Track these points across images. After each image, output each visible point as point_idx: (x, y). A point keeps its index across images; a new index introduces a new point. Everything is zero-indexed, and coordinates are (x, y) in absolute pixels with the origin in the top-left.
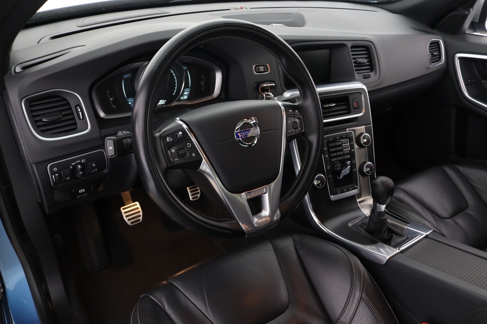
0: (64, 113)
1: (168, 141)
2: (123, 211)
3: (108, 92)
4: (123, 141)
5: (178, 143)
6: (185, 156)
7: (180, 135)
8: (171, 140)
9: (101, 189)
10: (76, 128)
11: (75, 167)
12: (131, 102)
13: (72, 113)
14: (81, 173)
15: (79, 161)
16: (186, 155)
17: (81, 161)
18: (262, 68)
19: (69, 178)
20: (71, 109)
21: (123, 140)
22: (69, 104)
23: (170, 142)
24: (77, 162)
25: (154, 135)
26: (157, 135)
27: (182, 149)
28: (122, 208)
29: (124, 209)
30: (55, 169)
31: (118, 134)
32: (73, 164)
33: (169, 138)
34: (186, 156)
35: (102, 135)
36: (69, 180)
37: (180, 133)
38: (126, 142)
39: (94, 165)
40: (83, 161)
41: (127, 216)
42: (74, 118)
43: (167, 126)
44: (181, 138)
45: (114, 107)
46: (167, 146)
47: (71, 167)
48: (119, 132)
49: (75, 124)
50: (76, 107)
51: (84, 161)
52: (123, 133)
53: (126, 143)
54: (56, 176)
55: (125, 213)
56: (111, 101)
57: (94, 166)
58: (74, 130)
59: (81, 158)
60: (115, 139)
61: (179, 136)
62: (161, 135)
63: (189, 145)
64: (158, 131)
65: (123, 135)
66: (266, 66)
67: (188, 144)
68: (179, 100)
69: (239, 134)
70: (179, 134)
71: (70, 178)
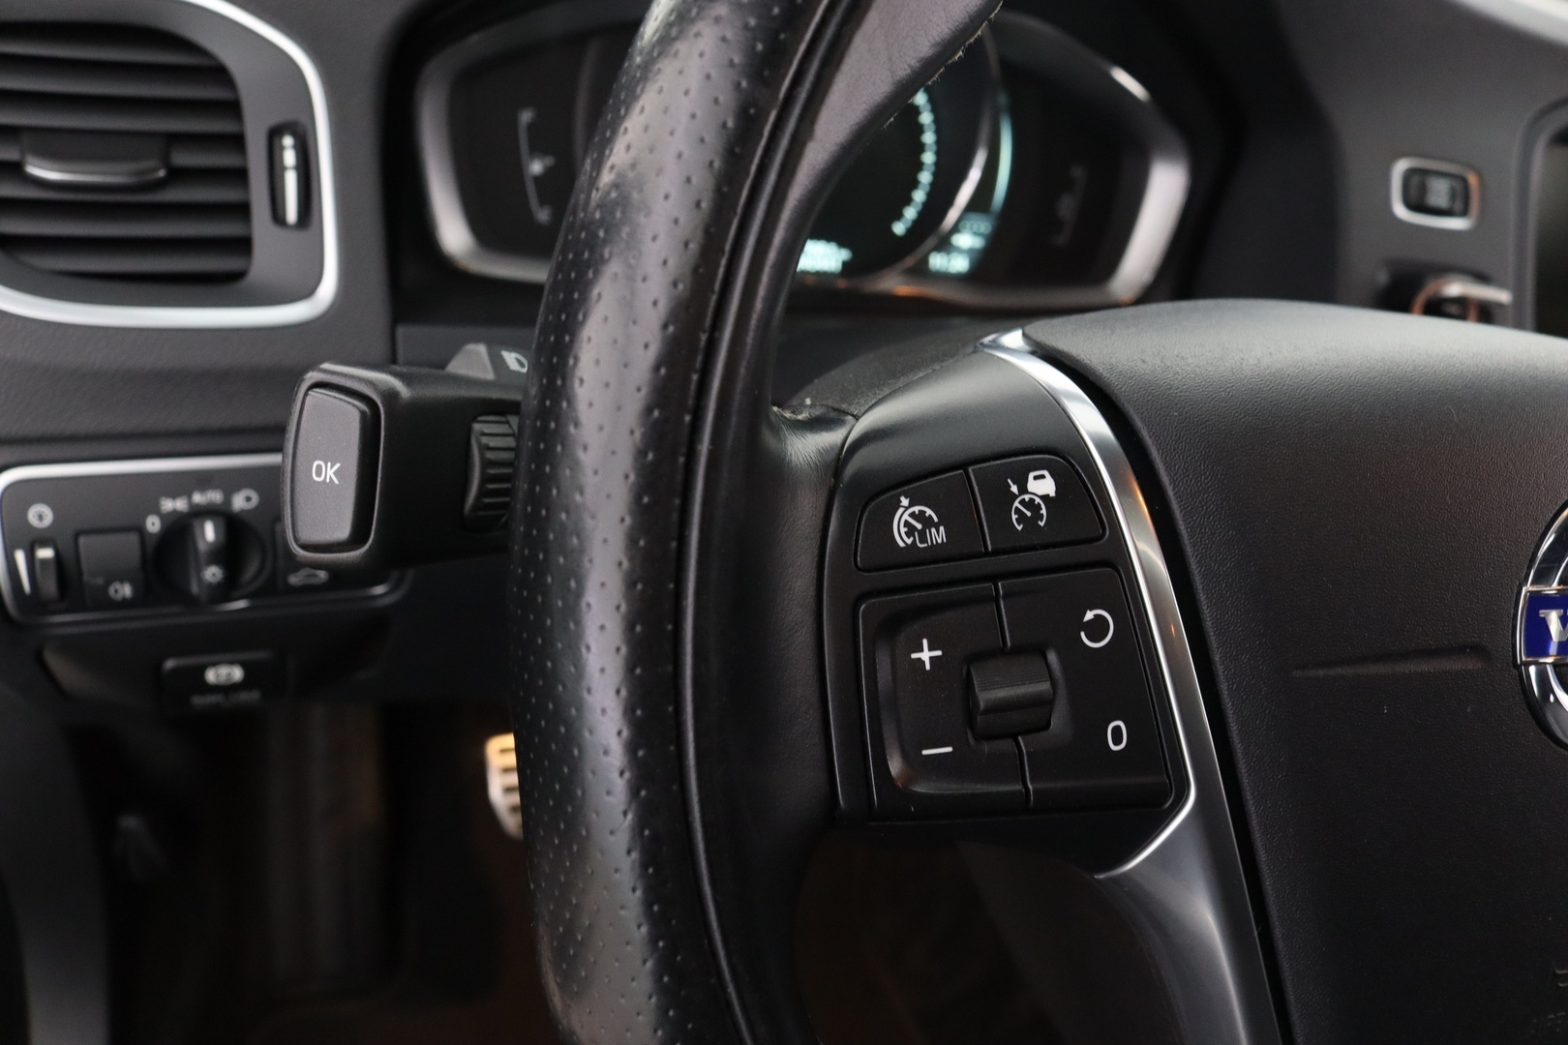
0: (183, 159)
1: (902, 539)
2: (497, 761)
3: (526, 117)
4: (469, 431)
5: (993, 578)
6: (1023, 733)
7: (1030, 504)
8: (939, 536)
10: (238, 276)
11: (180, 529)
13: (240, 176)
14: (213, 573)
15: (215, 497)
16: (1048, 725)
17: (228, 500)
18: (1439, 192)
19: (126, 590)
20: (237, 142)
21: (477, 427)
22: (232, 108)
23: (912, 558)
24: (197, 498)
25: (768, 439)
26: (805, 448)
27: (1018, 651)
28: (494, 746)
29: (503, 752)
30: (41, 517)
31: (458, 366)
32: (170, 505)
33: (919, 517)
34: (1043, 734)
36: (125, 604)
37: (1043, 486)
38: (493, 442)
40: (240, 502)
41: (507, 789)
42: (242, 210)
43: (906, 388)
44: (1033, 541)
45: (543, 213)
46: (880, 593)
47: (153, 524)
48: (471, 347)
49: (243, 245)
50: (274, 134)
51: (248, 498)
52: (498, 364)
53: (490, 455)
54: (38, 565)
56: (534, 177)
58: (223, 286)
59: (230, 481)
60: (391, 396)
61: (1022, 518)
62: (839, 459)
63: (1097, 629)
64: (818, 412)
65: (490, 376)
66: (1464, 181)
67: (1089, 615)
68: (921, 271)
69: (1553, 619)
70: (1023, 490)
71: (135, 590)
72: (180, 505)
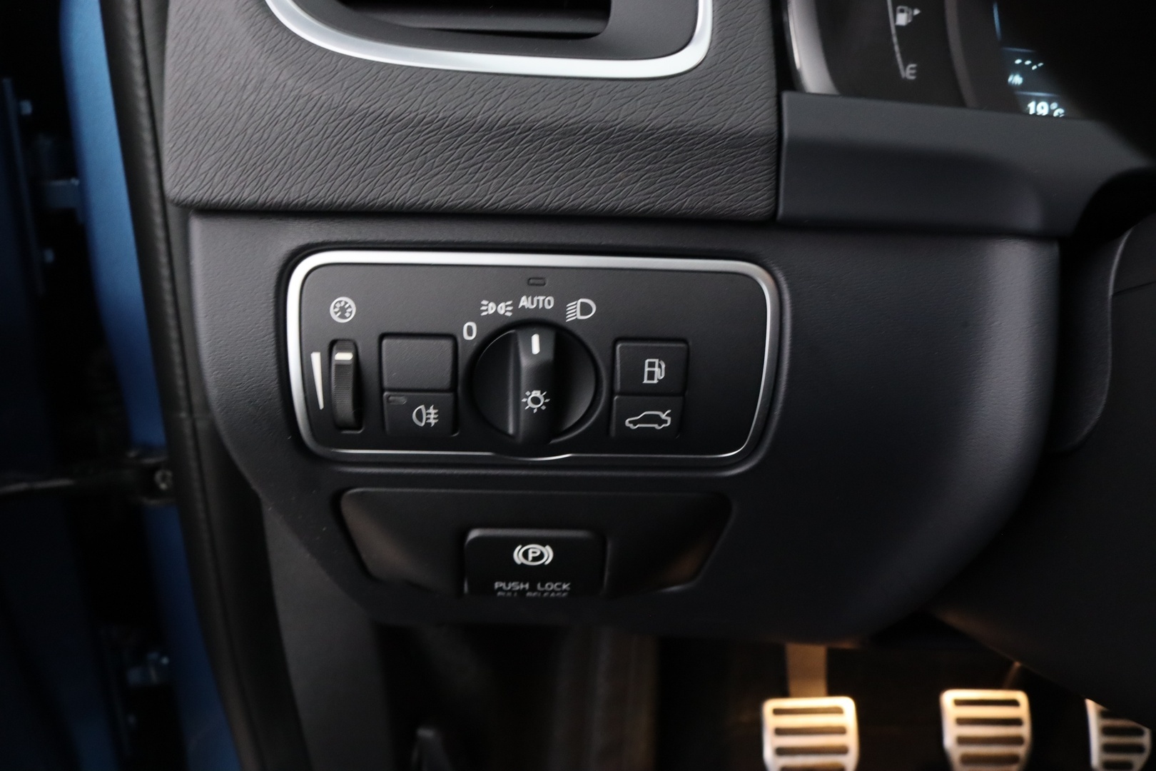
2: (771, 721)
9: (675, 589)
12: (1022, 70)
17: (561, 307)
19: (431, 416)
24: (525, 302)
28: (770, 705)
29: (777, 712)
30: (343, 310)
32: (490, 308)
35: (781, 211)
39: (659, 374)
40: (574, 312)
41: (781, 752)
45: (908, 72)
47: (470, 332)
51: (585, 309)
55: (780, 732)
56: (899, 28)
57: (651, 375)
71: (440, 415)
72: (504, 309)
